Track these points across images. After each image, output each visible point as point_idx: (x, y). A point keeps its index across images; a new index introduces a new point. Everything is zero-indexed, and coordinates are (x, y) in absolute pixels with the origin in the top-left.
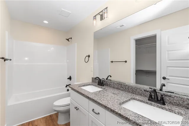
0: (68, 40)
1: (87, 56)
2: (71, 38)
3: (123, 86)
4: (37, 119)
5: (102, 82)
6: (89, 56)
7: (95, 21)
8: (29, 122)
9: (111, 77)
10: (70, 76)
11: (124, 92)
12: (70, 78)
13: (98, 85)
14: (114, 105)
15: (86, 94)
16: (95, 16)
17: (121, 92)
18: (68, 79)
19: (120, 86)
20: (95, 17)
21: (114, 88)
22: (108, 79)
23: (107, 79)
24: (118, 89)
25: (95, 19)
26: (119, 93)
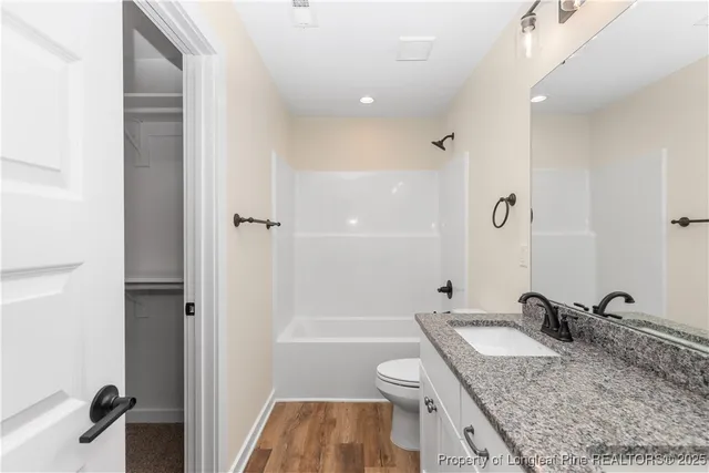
0: (440, 144)
1: (502, 200)
2: (452, 136)
3: (687, 362)
4: (339, 403)
5: (560, 318)
6: (511, 200)
7: (528, 38)
8: (321, 403)
9: (629, 300)
10: (449, 282)
11: (684, 399)
12: (448, 290)
13: (545, 329)
14: (552, 440)
15: (455, 355)
16: (531, 13)
17: (667, 392)
18: (441, 290)
19: (667, 357)
20: (530, 19)
21: (629, 361)
22: (610, 309)
23: (599, 310)
24: (650, 369)
25: (528, 28)
26: (646, 394)
